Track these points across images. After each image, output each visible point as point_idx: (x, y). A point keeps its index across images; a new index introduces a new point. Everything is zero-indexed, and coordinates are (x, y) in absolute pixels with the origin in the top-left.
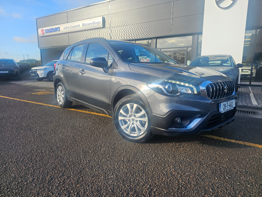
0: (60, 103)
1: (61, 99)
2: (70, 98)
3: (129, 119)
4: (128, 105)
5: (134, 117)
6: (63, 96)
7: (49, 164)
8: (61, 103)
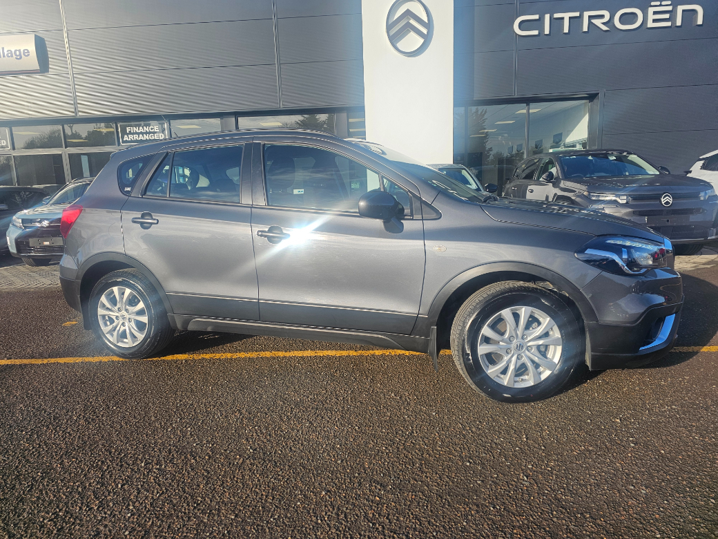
0: (120, 344)
1: (130, 327)
2: (186, 323)
3: (508, 346)
4: (506, 313)
5: (522, 340)
6: (145, 319)
7: (465, 524)
8: (128, 343)
